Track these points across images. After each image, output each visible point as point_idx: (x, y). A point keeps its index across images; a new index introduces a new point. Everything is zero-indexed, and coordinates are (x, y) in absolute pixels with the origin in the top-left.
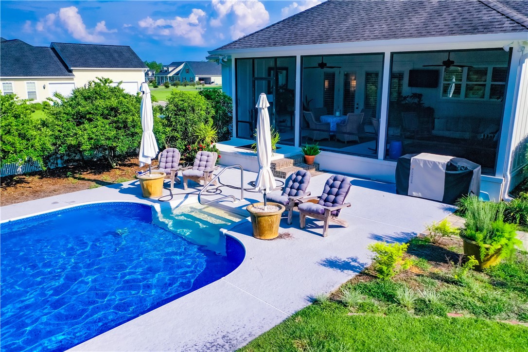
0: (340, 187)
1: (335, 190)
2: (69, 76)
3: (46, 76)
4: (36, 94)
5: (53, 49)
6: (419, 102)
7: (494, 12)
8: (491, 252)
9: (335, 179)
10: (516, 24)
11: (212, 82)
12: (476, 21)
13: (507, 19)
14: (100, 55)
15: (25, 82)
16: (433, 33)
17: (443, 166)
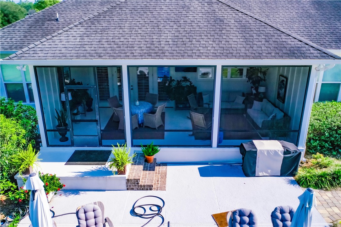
10: (319, 51)
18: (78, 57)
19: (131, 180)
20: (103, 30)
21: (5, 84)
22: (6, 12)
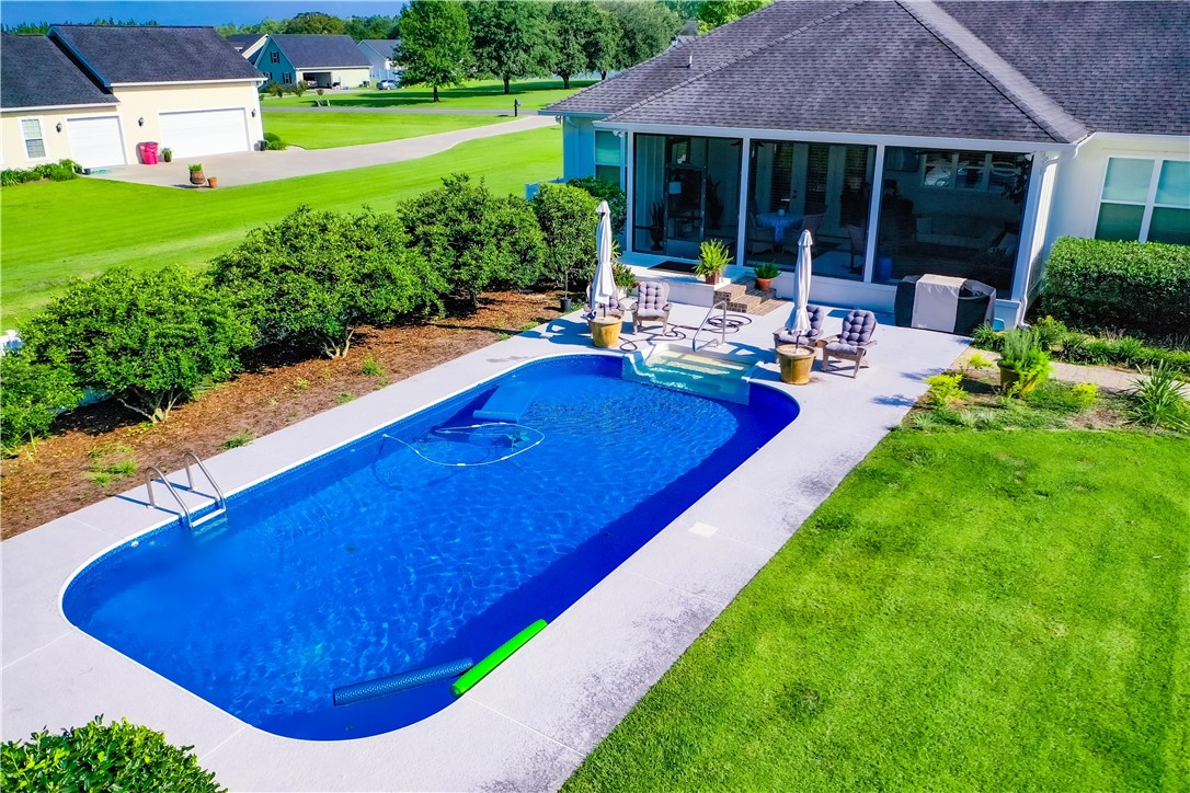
0: (864, 324)
1: (859, 327)
2: (108, 101)
3: (62, 103)
4: (42, 145)
5: (54, 38)
6: (894, 193)
7: (1012, 105)
8: (1029, 378)
9: (856, 315)
10: (1038, 130)
11: (335, 84)
12: (992, 119)
13: (1028, 120)
14: (158, 50)
15: (19, 119)
16: (944, 130)
17: (955, 291)
18: (686, 122)
19: (720, 293)
20: (732, 87)
21: (597, 166)
22: (629, 26)
